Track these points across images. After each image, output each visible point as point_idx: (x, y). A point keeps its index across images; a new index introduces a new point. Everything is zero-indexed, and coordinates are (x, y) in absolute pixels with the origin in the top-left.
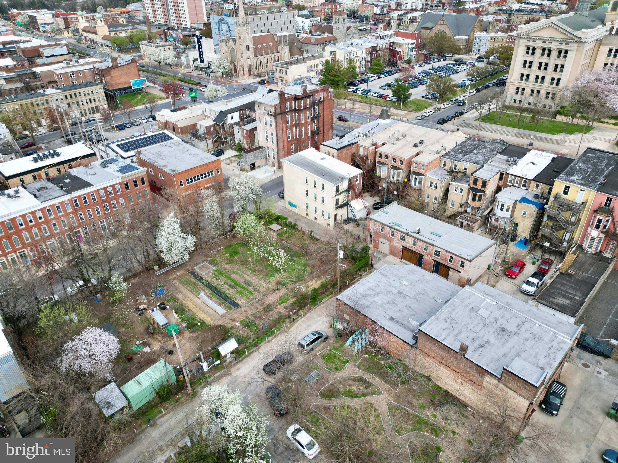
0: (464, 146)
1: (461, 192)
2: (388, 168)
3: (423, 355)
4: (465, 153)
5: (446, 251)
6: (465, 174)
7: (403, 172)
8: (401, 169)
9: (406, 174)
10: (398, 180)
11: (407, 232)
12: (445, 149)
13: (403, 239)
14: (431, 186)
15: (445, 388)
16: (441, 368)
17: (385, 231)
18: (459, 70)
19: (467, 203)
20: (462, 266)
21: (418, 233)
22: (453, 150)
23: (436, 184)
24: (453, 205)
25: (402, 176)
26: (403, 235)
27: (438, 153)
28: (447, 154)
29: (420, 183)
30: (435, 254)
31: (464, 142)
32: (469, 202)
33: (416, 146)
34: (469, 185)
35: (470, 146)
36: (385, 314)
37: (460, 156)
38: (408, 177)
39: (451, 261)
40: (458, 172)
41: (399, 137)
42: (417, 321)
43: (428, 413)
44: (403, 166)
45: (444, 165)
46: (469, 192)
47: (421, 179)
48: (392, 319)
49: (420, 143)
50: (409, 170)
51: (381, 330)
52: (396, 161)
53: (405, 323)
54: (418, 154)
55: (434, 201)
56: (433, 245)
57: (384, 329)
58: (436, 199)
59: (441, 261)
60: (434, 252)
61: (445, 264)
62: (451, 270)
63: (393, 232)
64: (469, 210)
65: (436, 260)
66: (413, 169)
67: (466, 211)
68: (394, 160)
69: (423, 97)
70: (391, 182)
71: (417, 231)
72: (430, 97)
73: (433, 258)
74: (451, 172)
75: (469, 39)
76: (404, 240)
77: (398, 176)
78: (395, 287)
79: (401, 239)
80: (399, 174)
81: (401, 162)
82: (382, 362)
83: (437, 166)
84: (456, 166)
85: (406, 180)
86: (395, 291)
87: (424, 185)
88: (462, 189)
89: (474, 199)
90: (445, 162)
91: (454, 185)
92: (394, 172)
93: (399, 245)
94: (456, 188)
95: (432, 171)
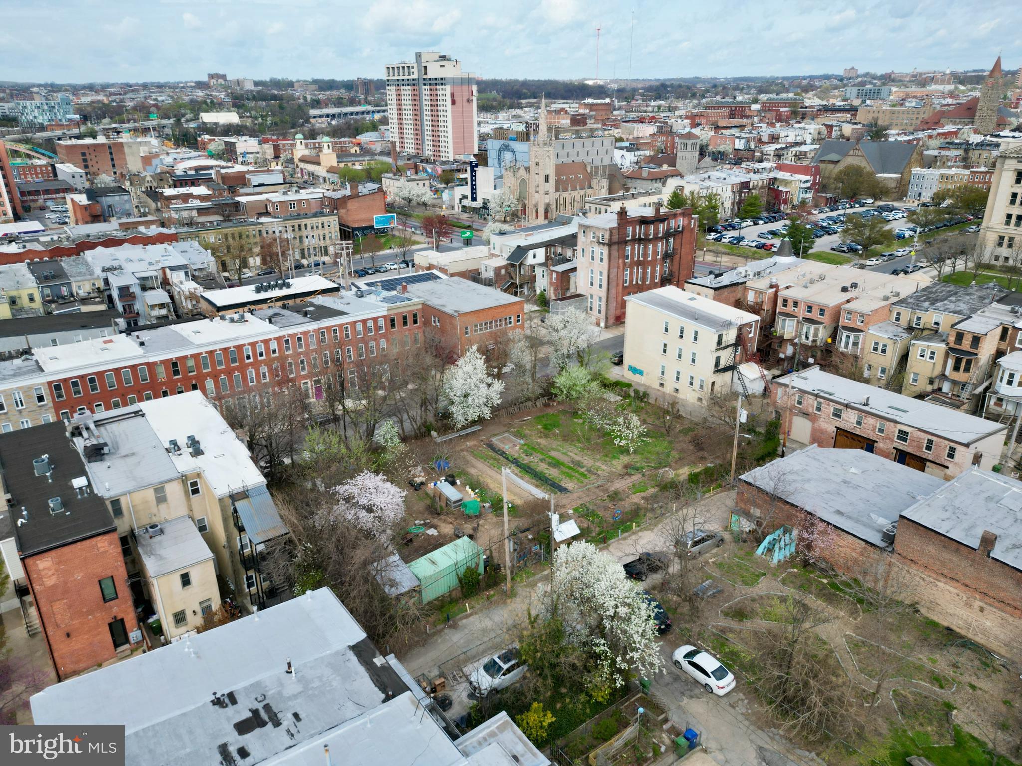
0: (931, 293)
1: (932, 358)
2: (798, 322)
3: (904, 563)
4: (933, 302)
5: (920, 430)
6: (936, 331)
7: (825, 327)
8: (822, 323)
9: (830, 331)
10: (814, 341)
11: (846, 402)
12: (898, 294)
13: (837, 415)
14: (875, 349)
15: (946, 624)
16: (941, 585)
17: (805, 403)
18: (891, 218)
19: (943, 376)
20: (951, 456)
21: (866, 405)
22: (911, 297)
23: (885, 346)
24: (915, 380)
25: (822, 334)
26: (839, 407)
27: (886, 298)
28: (902, 302)
29: (855, 344)
30: (899, 438)
31: (928, 287)
32: (947, 373)
33: (845, 289)
34: (947, 344)
35: (941, 292)
36: (825, 506)
37: (926, 304)
38: (834, 335)
39: (929, 448)
40: (922, 330)
41: (816, 278)
42: (886, 517)
43: (922, 657)
44: (826, 319)
45: (897, 319)
46: (947, 355)
47: (857, 337)
48: (839, 512)
49: (852, 287)
50: (834, 325)
51: (821, 526)
52: (813, 310)
53: (865, 519)
54: (848, 301)
55: (879, 374)
56: (896, 422)
57: (829, 523)
58: (883, 371)
59: (909, 450)
60: (896, 435)
61: (918, 454)
62: (928, 464)
63: (820, 403)
64: (946, 387)
65: (901, 448)
66: (843, 321)
67: (940, 389)
68: (810, 308)
69: (833, 249)
70: (803, 345)
71: (864, 402)
72: (845, 249)
73: (895, 445)
74: (910, 329)
75: (901, 178)
76: (839, 416)
77: (816, 335)
78: (836, 475)
79: (834, 415)
80: (817, 330)
81: (822, 312)
82: (825, 581)
83: (885, 320)
84: (919, 318)
85: (830, 340)
86: (839, 480)
87: (863, 349)
88: (933, 353)
89: (956, 368)
90: (899, 314)
91: (919, 346)
92: (809, 328)
93: (829, 426)
94: (923, 351)
95: (876, 327)
